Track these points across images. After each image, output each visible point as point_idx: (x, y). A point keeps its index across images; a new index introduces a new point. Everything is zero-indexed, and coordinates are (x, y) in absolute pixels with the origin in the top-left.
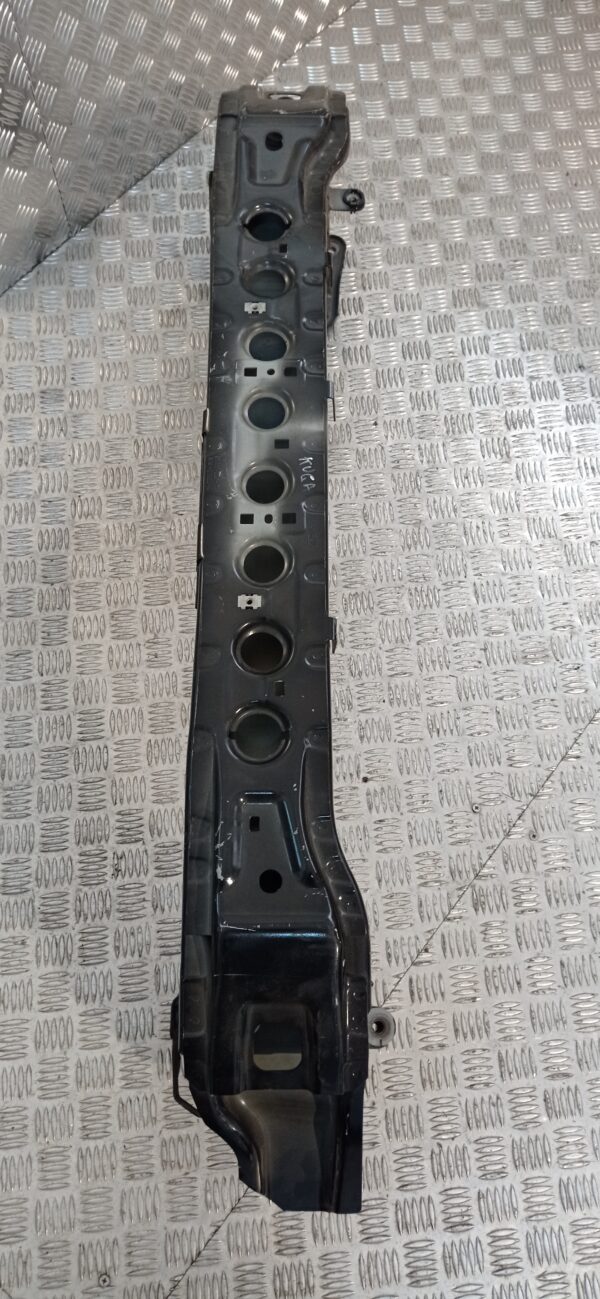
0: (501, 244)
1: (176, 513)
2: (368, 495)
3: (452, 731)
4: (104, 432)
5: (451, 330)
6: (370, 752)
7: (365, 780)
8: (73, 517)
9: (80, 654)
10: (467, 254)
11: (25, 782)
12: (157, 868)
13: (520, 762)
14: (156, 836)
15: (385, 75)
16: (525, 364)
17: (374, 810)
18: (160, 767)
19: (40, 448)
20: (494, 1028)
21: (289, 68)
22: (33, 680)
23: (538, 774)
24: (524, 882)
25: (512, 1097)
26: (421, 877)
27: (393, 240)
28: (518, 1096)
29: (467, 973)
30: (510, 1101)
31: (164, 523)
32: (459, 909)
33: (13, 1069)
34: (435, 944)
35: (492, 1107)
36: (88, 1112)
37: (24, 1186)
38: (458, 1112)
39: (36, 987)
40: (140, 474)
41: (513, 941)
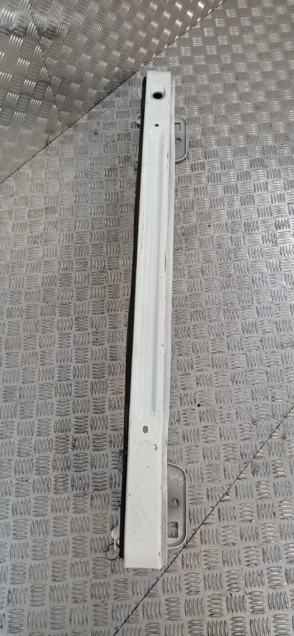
0: (275, 136)
1: (109, 269)
2: (204, 261)
3: (243, 382)
4: (75, 229)
5: (249, 179)
6: (202, 391)
7: (199, 405)
8: (59, 270)
9: (60, 338)
10: (258, 141)
11: (31, 401)
12: (93, 446)
13: (278, 399)
14: (93, 430)
15: (220, 52)
16: (286, 197)
17: (203, 420)
18: (97, 395)
19: (44, 236)
20: (261, 536)
21: (172, 48)
22: (36, 350)
23: (287, 406)
24: (279, 461)
25: (269, 571)
26: (226, 456)
27: (221, 134)
28: (272, 571)
29: (248, 507)
30: (268, 574)
31: (103, 273)
32: (244, 474)
33: (20, 544)
34: (232, 491)
35: (259, 577)
36: (56, 568)
37: (23, 603)
38: (241, 578)
39: (32, 504)
40: (92, 249)
41: (272, 492)
